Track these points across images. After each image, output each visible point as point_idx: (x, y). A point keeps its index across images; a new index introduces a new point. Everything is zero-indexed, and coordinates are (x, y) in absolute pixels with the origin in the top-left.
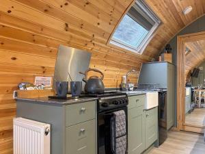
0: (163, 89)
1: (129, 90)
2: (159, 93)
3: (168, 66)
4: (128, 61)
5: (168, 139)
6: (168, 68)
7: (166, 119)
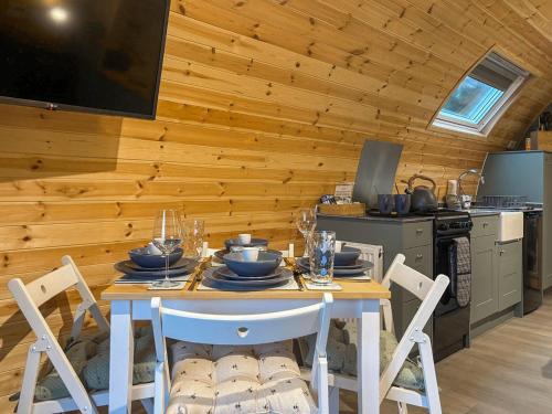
0: (534, 206)
1: (463, 207)
2: (526, 214)
3: (546, 160)
4: (460, 152)
5: (543, 307)
6: (545, 165)
7: (540, 274)
